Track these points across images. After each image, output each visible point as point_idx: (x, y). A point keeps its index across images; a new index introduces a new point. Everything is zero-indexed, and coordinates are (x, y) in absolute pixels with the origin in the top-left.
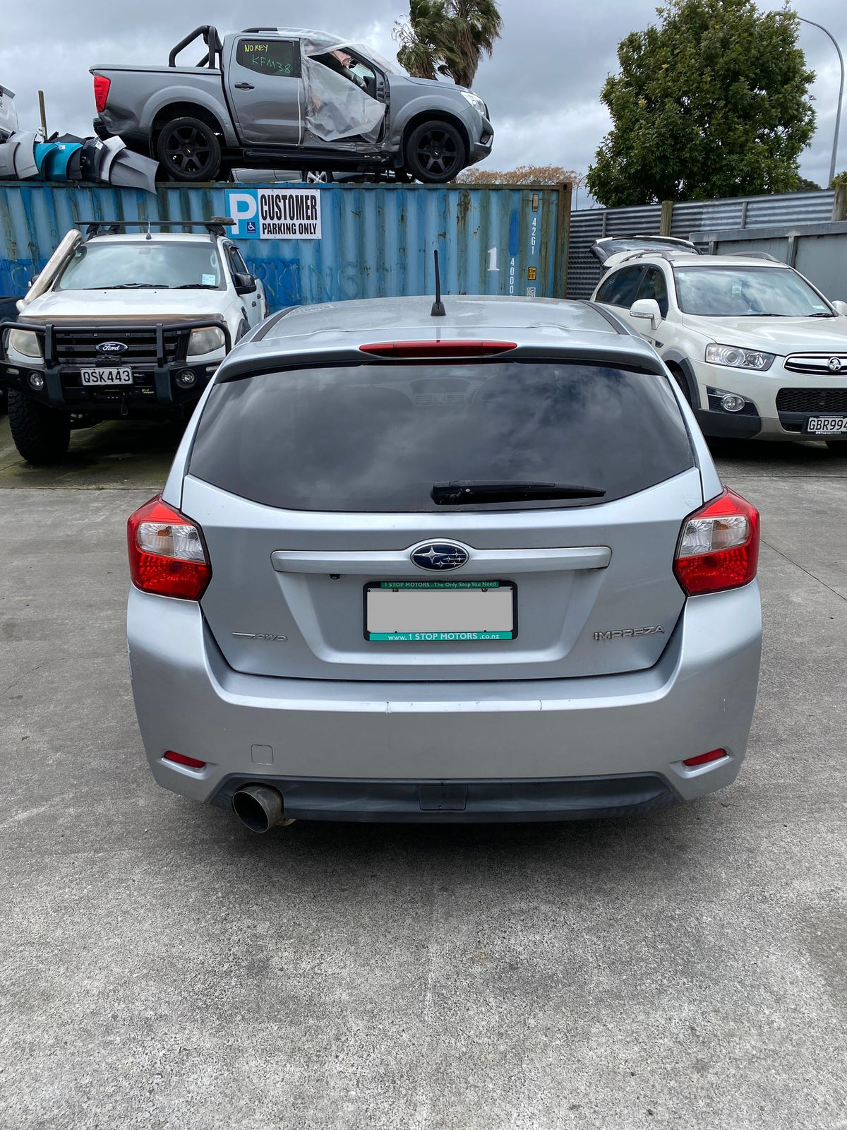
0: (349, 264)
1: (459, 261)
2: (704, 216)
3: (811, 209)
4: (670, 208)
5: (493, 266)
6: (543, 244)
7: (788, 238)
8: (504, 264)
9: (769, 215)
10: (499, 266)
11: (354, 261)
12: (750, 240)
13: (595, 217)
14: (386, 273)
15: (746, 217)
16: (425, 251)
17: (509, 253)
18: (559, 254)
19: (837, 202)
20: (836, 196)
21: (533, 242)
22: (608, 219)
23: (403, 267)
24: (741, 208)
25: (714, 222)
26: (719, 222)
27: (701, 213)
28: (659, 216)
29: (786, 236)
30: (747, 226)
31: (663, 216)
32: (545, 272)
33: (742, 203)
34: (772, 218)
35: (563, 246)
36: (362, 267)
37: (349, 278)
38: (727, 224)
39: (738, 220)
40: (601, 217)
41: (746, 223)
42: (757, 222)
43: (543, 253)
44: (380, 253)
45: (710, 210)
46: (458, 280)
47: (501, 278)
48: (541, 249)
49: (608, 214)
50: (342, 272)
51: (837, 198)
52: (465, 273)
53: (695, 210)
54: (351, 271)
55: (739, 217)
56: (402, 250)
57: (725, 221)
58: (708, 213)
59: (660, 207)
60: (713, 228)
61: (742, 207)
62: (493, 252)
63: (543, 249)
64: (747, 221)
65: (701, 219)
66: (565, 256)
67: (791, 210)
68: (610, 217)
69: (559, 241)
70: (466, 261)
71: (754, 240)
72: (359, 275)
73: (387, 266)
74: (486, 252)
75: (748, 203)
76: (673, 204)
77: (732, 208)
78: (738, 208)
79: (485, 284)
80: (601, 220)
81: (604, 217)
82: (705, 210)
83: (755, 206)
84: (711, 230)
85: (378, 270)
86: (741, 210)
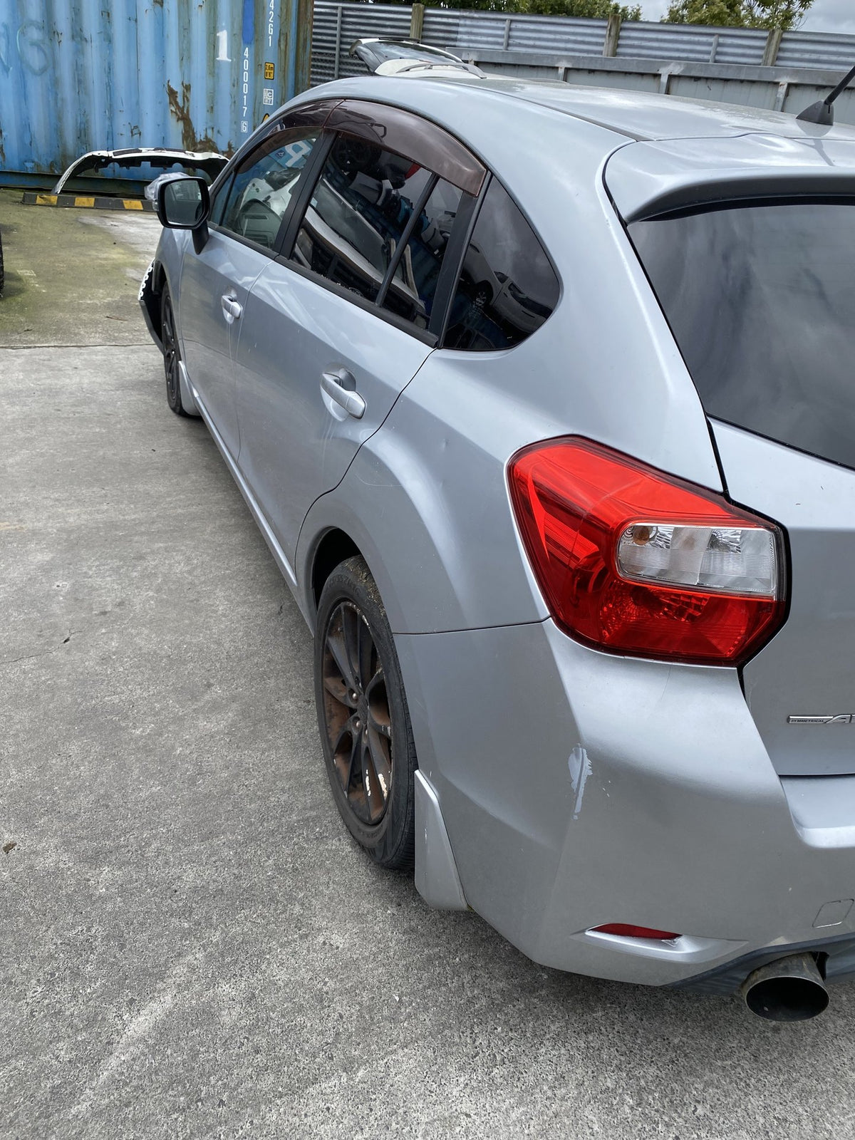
0: (32, 23)
1: (181, 42)
2: (460, 29)
3: (580, 38)
4: (422, 15)
5: (223, 54)
6: (282, 35)
7: (557, 68)
8: (235, 53)
9: (535, 39)
10: (230, 56)
11: (39, 20)
12: (514, 65)
13: (327, 10)
14: (84, 42)
15: (509, 37)
16: (136, 21)
17: (242, 41)
18: (301, 50)
19: (610, 34)
20: (609, 28)
21: (271, 31)
22: (343, 16)
23: (108, 39)
24: (504, 26)
25: (473, 38)
26: (479, 38)
27: (457, 25)
28: (409, 21)
29: (556, 65)
30: (510, 48)
31: (414, 21)
32: (284, 71)
33: (505, 20)
34: (538, 43)
35: (305, 40)
36: (51, 31)
37: (33, 44)
38: (487, 43)
39: (500, 40)
40: (334, 11)
41: (508, 45)
42: (520, 45)
43: (283, 47)
44: (76, 14)
45: (468, 22)
46: (181, 66)
47: (233, 71)
48: (279, 41)
49: (344, 8)
50: (23, 33)
51: (610, 30)
52: (189, 57)
53: (451, 21)
54: (35, 34)
55: (502, 36)
56: (105, 14)
57: (484, 39)
58: (465, 26)
59: (410, 10)
60: (471, 45)
61: (506, 25)
62: (223, 36)
63: (283, 43)
64: (510, 42)
65: (457, 32)
66: (308, 56)
67: (558, 37)
68: (346, 13)
69: (301, 35)
70: (189, 43)
71: (519, 65)
72: (47, 41)
73: (87, 34)
74: (215, 35)
75: (512, 21)
76: (425, 9)
77: (493, 24)
78: (500, 25)
79: (213, 76)
80: (336, 15)
81: (339, 12)
82: (462, 22)
83: (520, 26)
84: (469, 47)
85: (73, 37)
86: (504, 29)
